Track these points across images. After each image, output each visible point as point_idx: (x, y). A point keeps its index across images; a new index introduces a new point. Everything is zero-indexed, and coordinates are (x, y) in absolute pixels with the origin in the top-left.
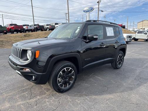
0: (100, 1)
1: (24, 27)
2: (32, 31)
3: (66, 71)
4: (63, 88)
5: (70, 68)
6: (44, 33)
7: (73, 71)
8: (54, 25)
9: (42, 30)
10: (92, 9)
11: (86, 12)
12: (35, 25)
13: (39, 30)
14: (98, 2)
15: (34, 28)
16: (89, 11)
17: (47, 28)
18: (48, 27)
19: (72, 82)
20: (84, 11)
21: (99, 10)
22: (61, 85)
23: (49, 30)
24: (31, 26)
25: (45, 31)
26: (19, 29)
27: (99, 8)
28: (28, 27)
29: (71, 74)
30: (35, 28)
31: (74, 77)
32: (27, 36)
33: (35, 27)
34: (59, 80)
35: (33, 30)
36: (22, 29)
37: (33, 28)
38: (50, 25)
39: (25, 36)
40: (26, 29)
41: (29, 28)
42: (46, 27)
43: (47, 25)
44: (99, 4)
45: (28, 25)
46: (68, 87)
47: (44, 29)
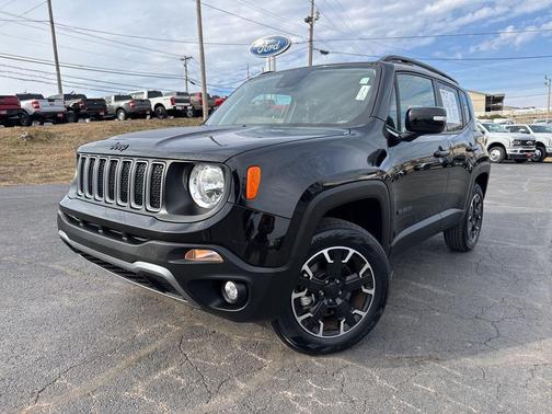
0: (315, 16)
1: (24, 104)
2: (56, 118)
3: (330, 261)
4: (320, 335)
5: (352, 251)
6: (110, 128)
7: (368, 266)
8: (145, 97)
9: (97, 118)
10: (283, 45)
11: (263, 53)
12: (68, 97)
13: (84, 116)
14: (309, 20)
15: (64, 109)
16: (272, 51)
17: (120, 108)
18: (122, 104)
19: (364, 314)
20: (255, 51)
21: (311, 48)
22: (312, 324)
23: (126, 119)
24: (50, 100)
25: (110, 122)
26: (4, 112)
27: (311, 41)
28: (41, 103)
29: (355, 275)
30: (69, 108)
31: (372, 292)
32: (41, 141)
33: (71, 103)
34: (298, 300)
35: (59, 115)
36: (15, 112)
37: (59, 107)
38: (129, 97)
39: (30, 138)
40: (33, 110)
41: (45, 107)
42: (115, 104)
43: (118, 98)
44: (312, 26)
45: (40, 97)
46: (342, 333)
47: (106, 113)
